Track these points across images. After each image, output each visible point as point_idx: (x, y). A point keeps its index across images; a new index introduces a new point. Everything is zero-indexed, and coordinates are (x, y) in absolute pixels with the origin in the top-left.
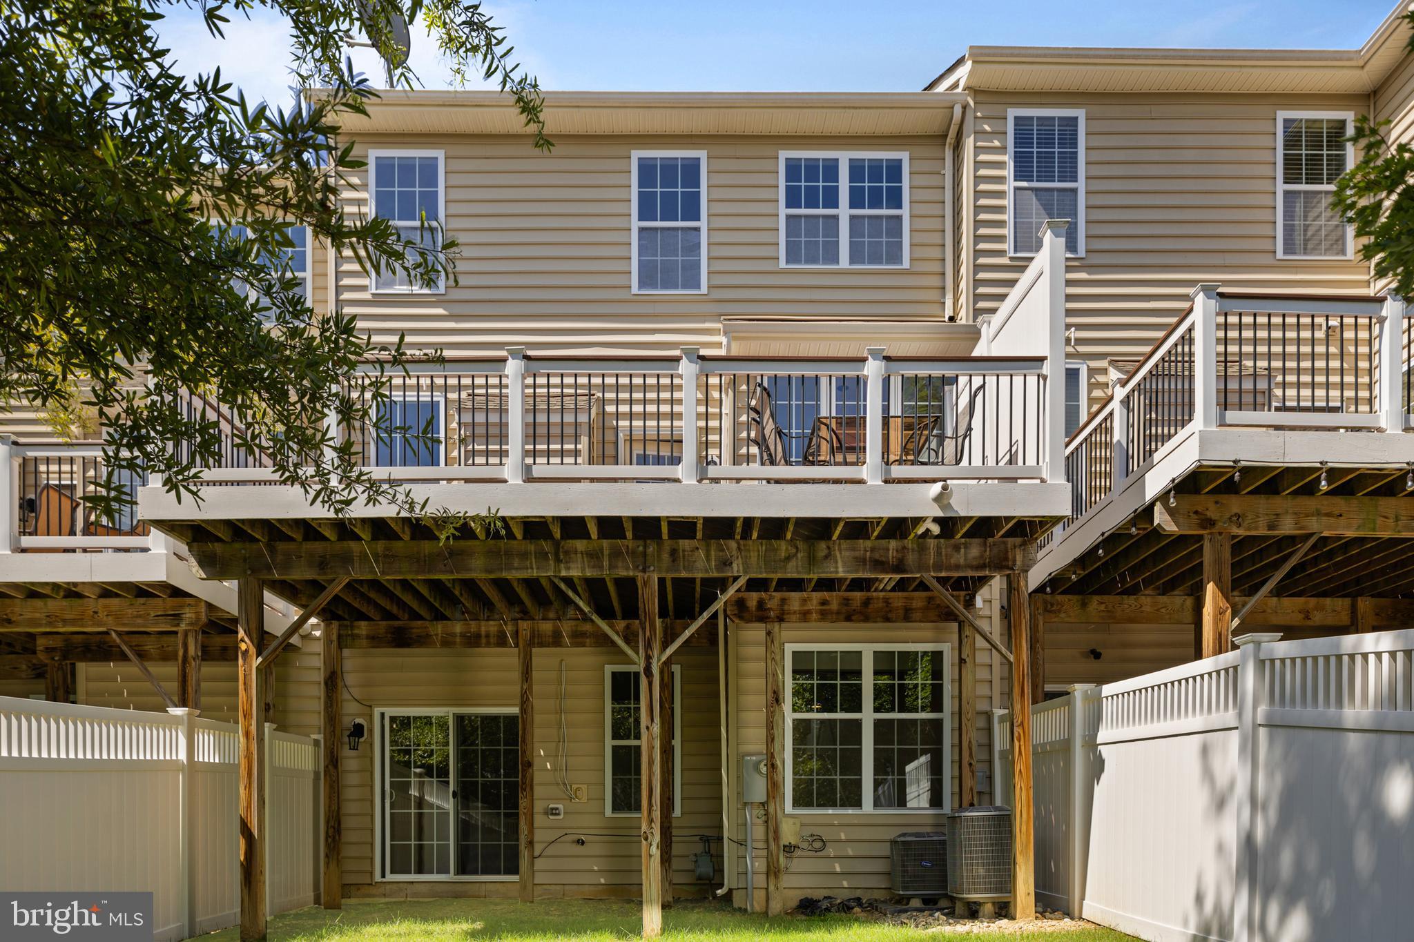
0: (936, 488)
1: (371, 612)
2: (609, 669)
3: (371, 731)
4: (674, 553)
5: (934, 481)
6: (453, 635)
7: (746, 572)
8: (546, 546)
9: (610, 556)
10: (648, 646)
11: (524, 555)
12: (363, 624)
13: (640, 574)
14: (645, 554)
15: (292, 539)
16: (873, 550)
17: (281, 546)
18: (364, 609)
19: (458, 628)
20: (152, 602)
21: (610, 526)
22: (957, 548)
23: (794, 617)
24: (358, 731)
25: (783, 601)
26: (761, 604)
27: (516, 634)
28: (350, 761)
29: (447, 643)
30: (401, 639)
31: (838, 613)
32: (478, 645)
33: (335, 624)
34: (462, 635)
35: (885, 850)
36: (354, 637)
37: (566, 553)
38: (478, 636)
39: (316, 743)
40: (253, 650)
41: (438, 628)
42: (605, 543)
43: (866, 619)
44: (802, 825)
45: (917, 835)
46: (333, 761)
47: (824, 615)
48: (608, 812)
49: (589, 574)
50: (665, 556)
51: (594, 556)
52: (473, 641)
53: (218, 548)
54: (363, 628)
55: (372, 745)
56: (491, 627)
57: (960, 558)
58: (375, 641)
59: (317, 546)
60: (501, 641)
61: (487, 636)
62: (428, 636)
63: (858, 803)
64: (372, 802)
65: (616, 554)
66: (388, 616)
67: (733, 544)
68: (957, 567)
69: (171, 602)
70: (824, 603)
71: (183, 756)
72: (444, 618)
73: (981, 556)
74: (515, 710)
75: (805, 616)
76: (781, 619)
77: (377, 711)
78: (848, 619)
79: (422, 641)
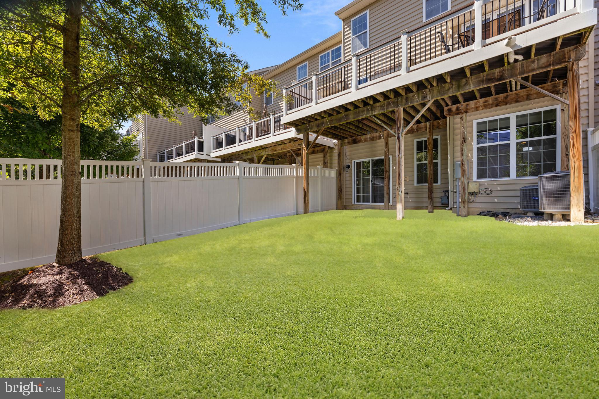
0: (506, 41)
1: (347, 136)
2: (416, 141)
3: (352, 166)
4: (407, 99)
6: (367, 138)
7: (432, 98)
8: (368, 107)
9: (387, 105)
10: (399, 130)
11: (363, 111)
12: (346, 139)
13: (396, 108)
14: (397, 102)
15: (312, 121)
16: (487, 75)
17: (311, 124)
18: (344, 136)
19: (368, 136)
21: (384, 95)
22: (533, 62)
23: (472, 110)
24: (348, 167)
25: (467, 105)
26: (458, 109)
27: (383, 135)
28: (347, 174)
29: (366, 141)
30: (355, 142)
31: (492, 104)
32: (374, 140)
33: (340, 141)
34: (370, 138)
35: (518, 193)
36: (344, 143)
37: (374, 108)
38: (374, 137)
39: (337, 170)
40: (306, 149)
41: (363, 137)
42: (385, 102)
43: (506, 103)
44: (480, 185)
45: (529, 186)
46: (340, 174)
47: (485, 107)
48: (415, 184)
49: (381, 112)
50: (404, 101)
51: (382, 107)
52: (372, 139)
53: (300, 127)
54: (346, 140)
55: (352, 170)
56: (377, 134)
57: (535, 65)
58: (349, 143)
59: (317, 122)
60: (380, 138)
61: (376, 137)
62: (361, 140)
63: (508, 175)
64: (352, 184)
65: (389, 104)
66: (352, 137)
67: (428, 90)
68: (533, 70)
70: (485, 102)
71: (295, 175)
72: (364, 134)
73: (548, 61)
74: (383, 157)
75: (477, 109)
76: (466, 112)
77: (353, 161)
78: (497, 105)
79: (360, 141)
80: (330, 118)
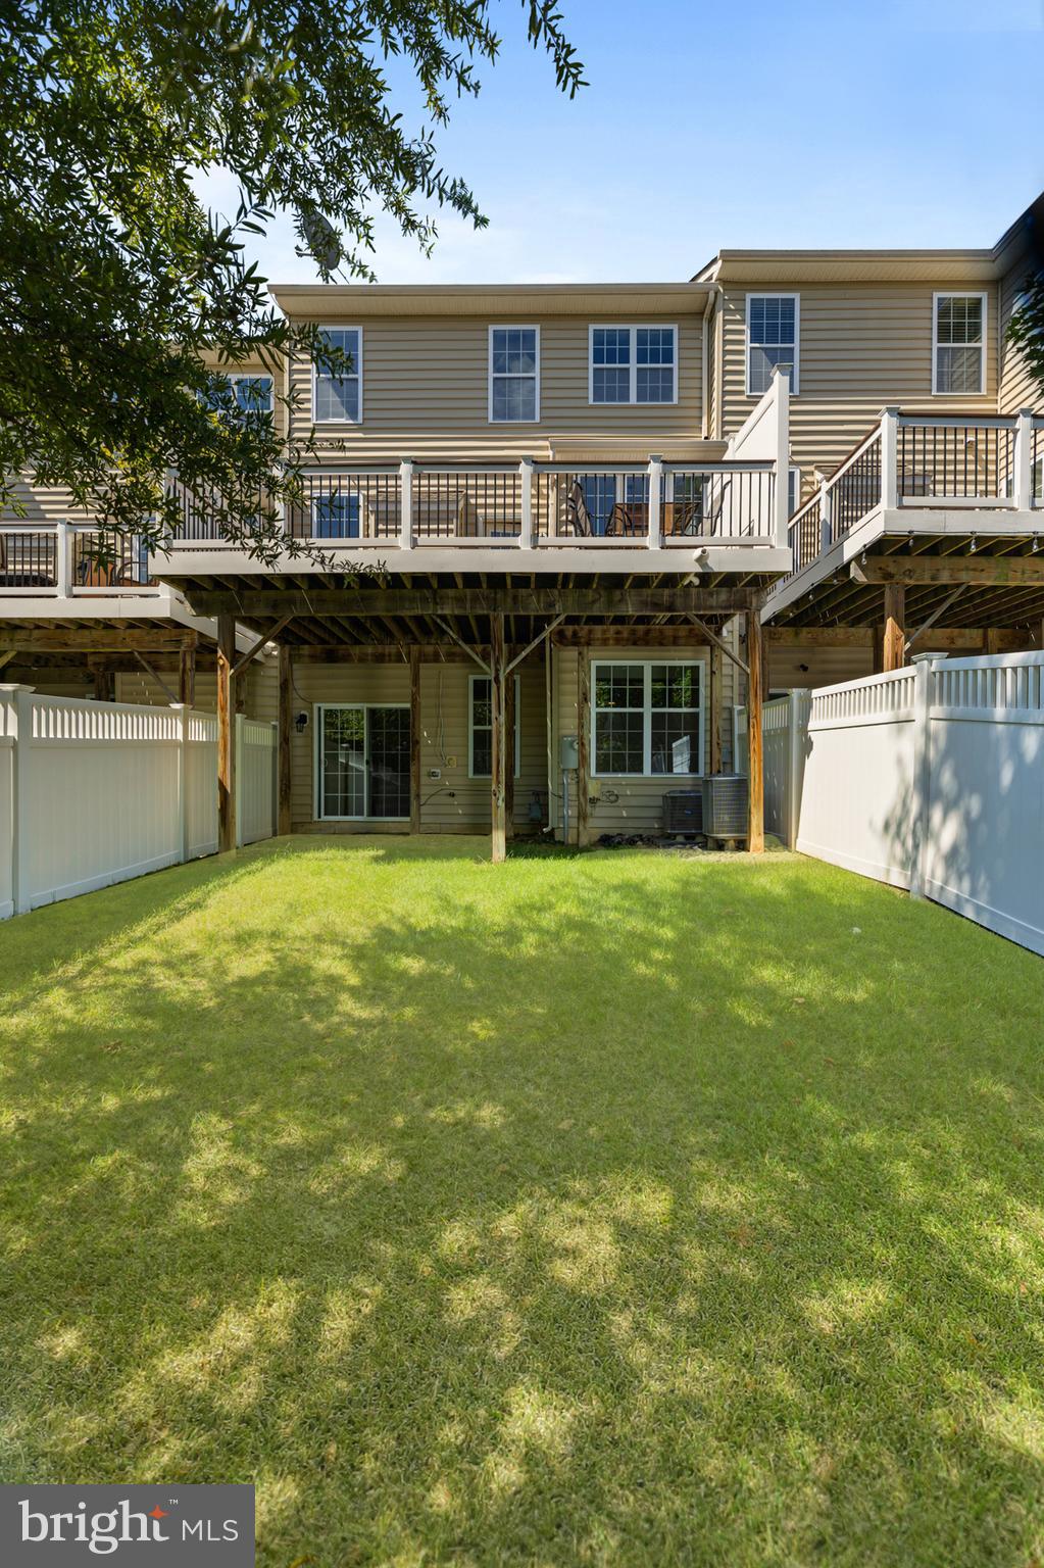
0: (697, 552)
1: (311, 639)
2: (472, 678)
3: (312, 719)
4: (515, 598)
5: (696, 547)
6: (367, 655)
7: (564, 611)
8: (427, 593)
9: (471, 600)
10: (497, 662)
11: (413, 600)
12: (306, 647)
13: (492, 613)
14: (495, 599)
15: (255, 589)
16: (653, 595)
17: (247, 593)
18: (307, 636)
19: (370, 650)
20: (163, 631)
21: (471, 579)
22: (711, 594)
23: (598, 643)
24: (303, 719)
25: (590, 632)
26: (575, 633)
27: (409, 654)
28: (297, 740)
29: (362, 660)
30: (331, 657)
31: (628, 640)
32: (383, 661)
33: (287, 647)
34: (373, 655)
35: (659, 802)
36: (300, 656)
37: (441, 598)
38: (383, 655)
39: (274, 727)
40: (228, 665)
41: (356, 650)
42: (468, 591)
43: (647, 643)
44: (603, 785)
45: (682, 792)
46: (285, 740)
47: (618, 641)
48: (471, 775)
49: (456, 612)
50: (509, 600)
51: (460, 601)
52: (380, 658)
53: (204, 594)
54: (306, 650)
55: (312, 729)
56: (391, 649)
57: (713, 601)
58: (314, 658)
59: (271, 593)
60: (399, 659)
61: (390, 655)
62: (350, 655)
63: (641, 770)
64: (312, 767)
65: (475, 599)
66: (322, 641)
67: (556, 592)
68: (711, 608)
69: (175, 632)
70: (618, 633)
71: (180, 737)
72: (361, 643)
73: (728, 600)
74: (408, 705)
75: (605, 642)
76: (588, 644)
77: (316, 706)
78: (635, 644)
79: (346, 658)
80: (314, 593)
